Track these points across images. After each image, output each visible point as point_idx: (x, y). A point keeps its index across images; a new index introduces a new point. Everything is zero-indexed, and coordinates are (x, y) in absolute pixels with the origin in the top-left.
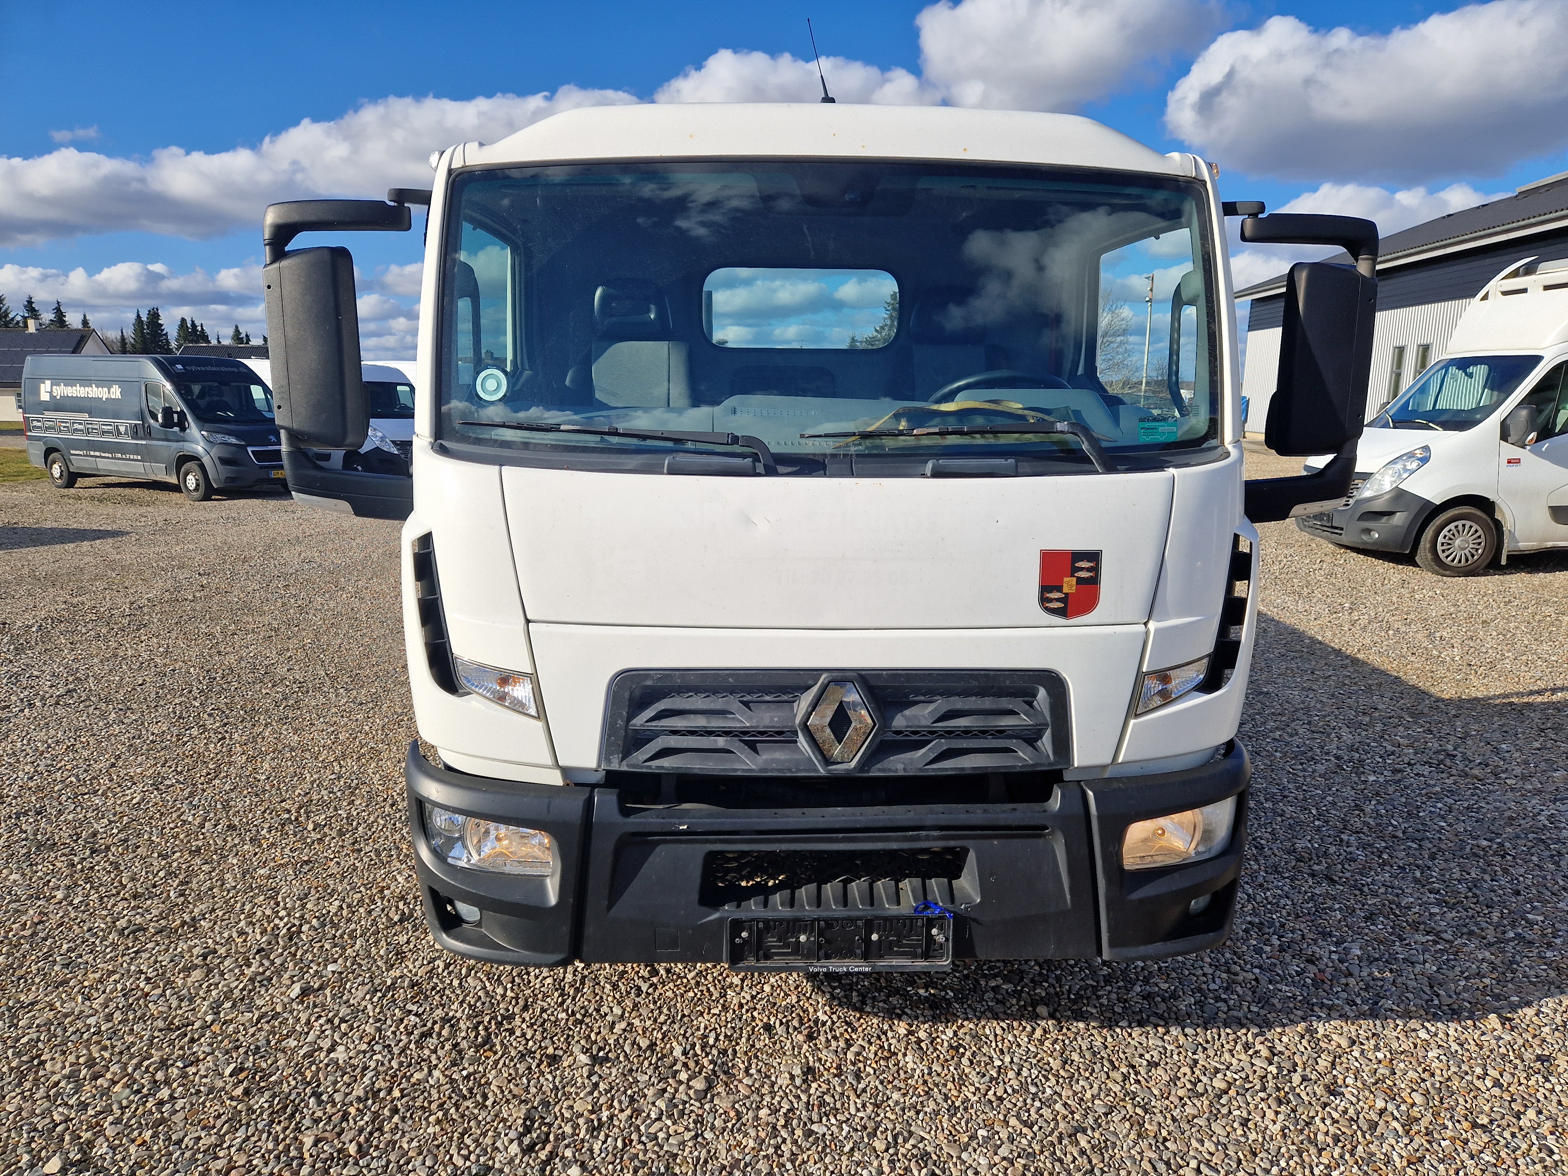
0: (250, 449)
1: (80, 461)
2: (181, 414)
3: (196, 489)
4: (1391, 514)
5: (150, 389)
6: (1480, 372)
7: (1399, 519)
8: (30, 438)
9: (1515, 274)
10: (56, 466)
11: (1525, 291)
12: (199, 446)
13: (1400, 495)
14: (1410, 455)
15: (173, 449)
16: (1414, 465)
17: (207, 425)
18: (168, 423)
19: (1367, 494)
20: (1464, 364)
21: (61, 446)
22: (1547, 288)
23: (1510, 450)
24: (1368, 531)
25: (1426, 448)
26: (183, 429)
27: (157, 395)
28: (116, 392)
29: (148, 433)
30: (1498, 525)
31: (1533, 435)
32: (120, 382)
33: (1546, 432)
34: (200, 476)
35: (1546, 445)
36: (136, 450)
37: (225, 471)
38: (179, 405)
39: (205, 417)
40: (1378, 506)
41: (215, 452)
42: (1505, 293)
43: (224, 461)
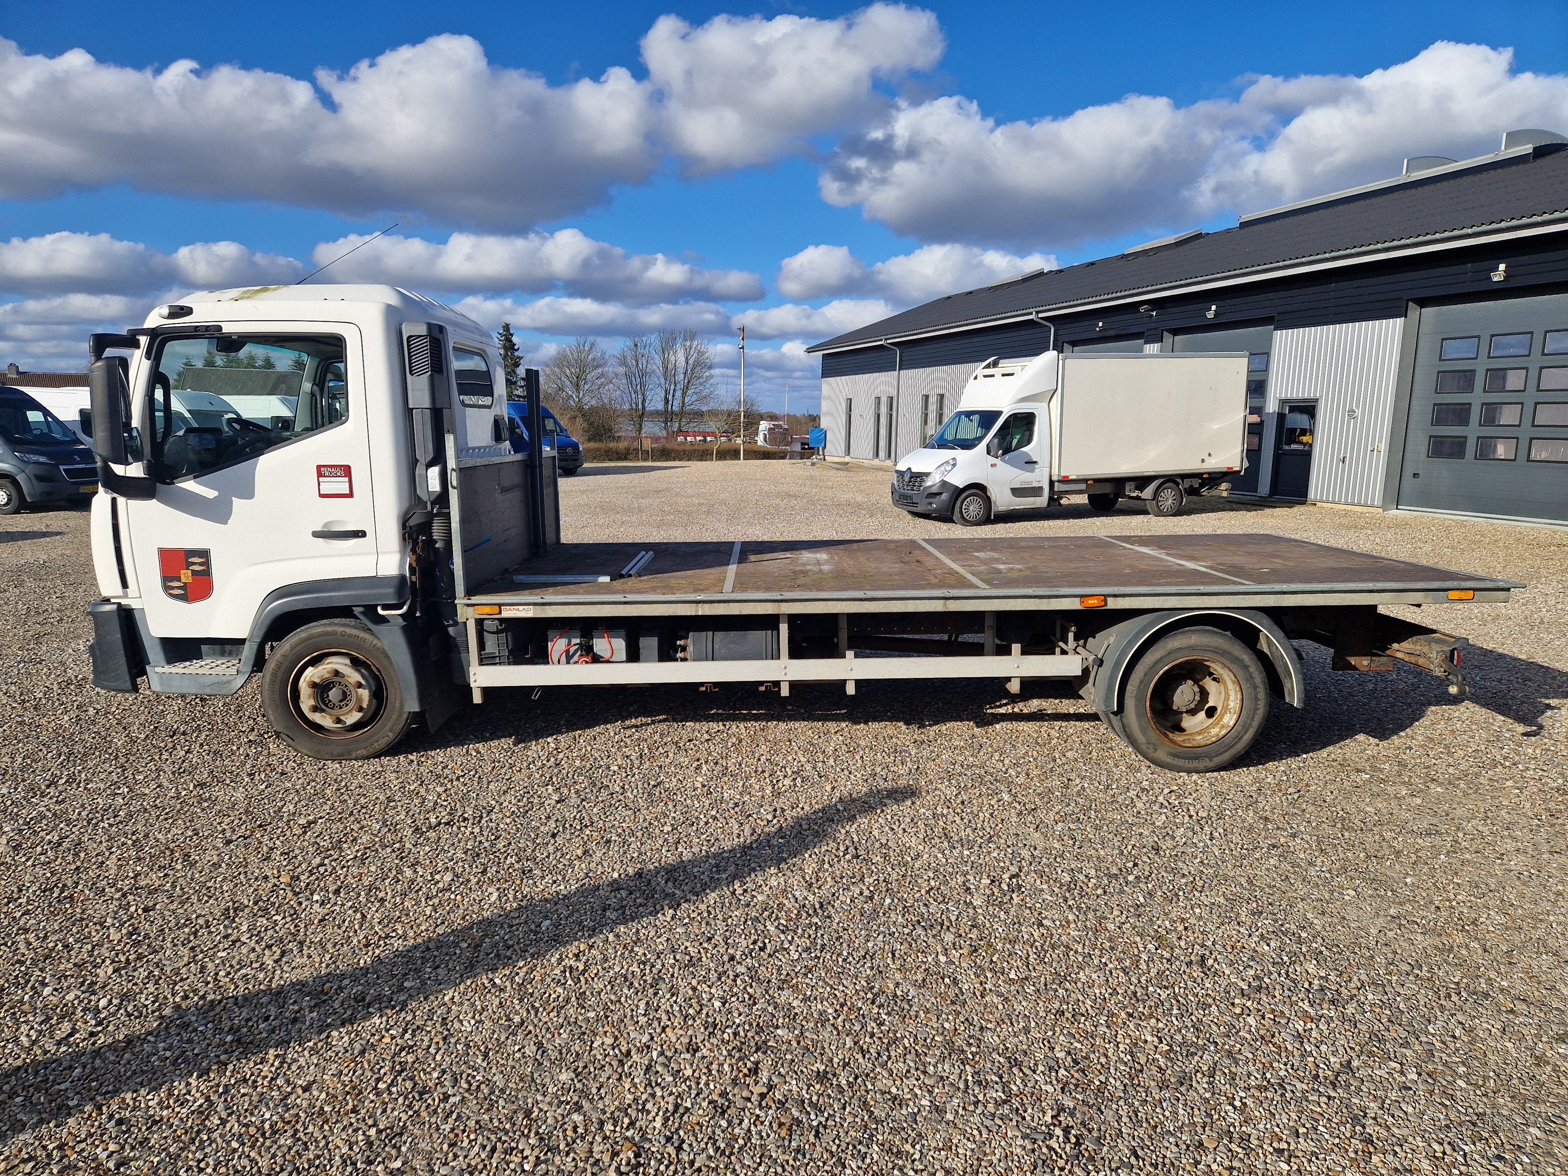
0: (62, 468)
3: (8, 504)
4: (940, 494)
6: (976, 418)
7: (944, 496)
9: (988, 366)
11: (993, 376)
12: (9, 466)
13: (944, 483)
14: (947, 462)
16: (949, 468)
17: (18, 447)
19: (929, 483)
20: (969, 414)
22: (1003, 375)
23: (992, 460)
24: (931, 504)
25: (954, 459)
30: (989, 499)
31: (1000, 452)
33: (1007, 450)
34: (13, 492)
35: (1007, 457)
37: (36, 487)
40: (934, 490)
41: (28, 470)
42: (985, 376)
43: (39, 478)
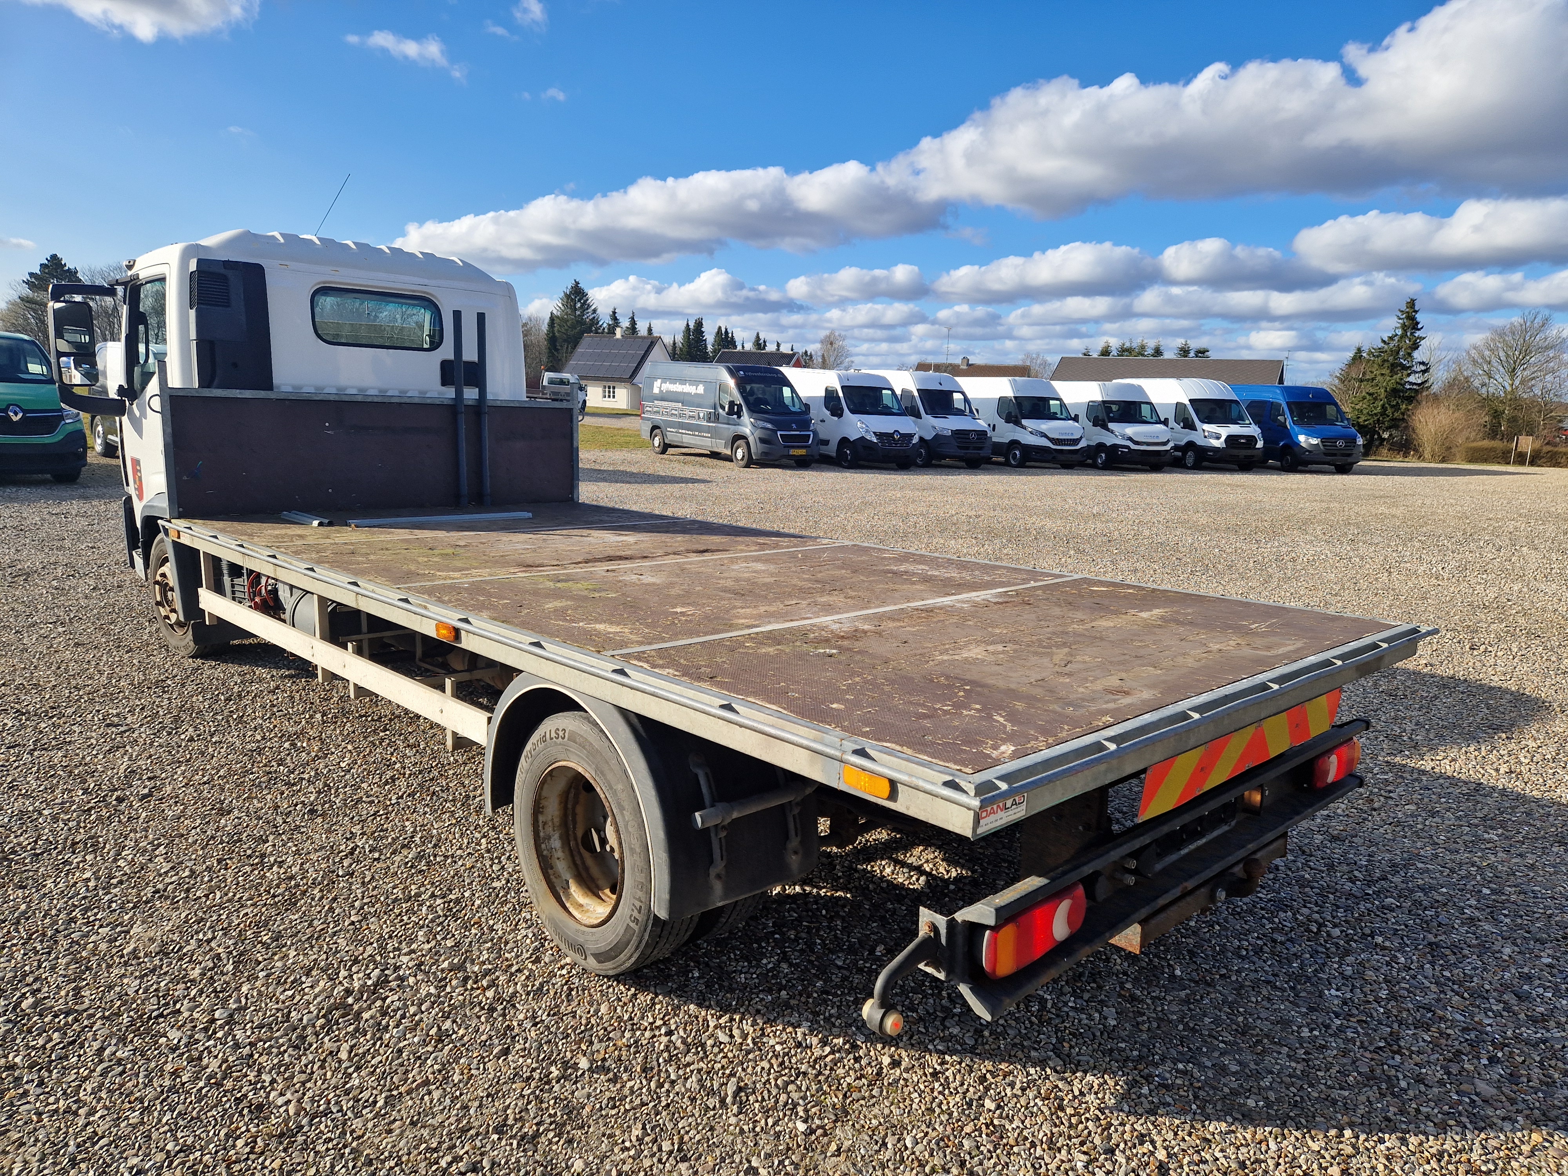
0: (779, 433)
1: (672, 436)
2: (740, 406)
3: (742, 459)
5: (722, 388)
8: (642, 418)
10: (657, 439)
12: (747, 430)
15: (732, 430)
17: (755, 415)
18: (731, 413)
21: (662, 425)
26: (739, 417)
27: (726, 393)
28: (701, 389)
29: (716, 418)
32: (704, 382)
34: (746, 451)
36: (708, 430)
37: (762, 447)
38: (739, 400)
39: (755, 407)
41: (758, 433)
43: (762, 441)
